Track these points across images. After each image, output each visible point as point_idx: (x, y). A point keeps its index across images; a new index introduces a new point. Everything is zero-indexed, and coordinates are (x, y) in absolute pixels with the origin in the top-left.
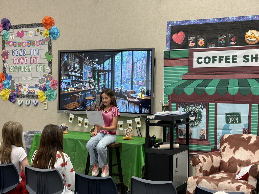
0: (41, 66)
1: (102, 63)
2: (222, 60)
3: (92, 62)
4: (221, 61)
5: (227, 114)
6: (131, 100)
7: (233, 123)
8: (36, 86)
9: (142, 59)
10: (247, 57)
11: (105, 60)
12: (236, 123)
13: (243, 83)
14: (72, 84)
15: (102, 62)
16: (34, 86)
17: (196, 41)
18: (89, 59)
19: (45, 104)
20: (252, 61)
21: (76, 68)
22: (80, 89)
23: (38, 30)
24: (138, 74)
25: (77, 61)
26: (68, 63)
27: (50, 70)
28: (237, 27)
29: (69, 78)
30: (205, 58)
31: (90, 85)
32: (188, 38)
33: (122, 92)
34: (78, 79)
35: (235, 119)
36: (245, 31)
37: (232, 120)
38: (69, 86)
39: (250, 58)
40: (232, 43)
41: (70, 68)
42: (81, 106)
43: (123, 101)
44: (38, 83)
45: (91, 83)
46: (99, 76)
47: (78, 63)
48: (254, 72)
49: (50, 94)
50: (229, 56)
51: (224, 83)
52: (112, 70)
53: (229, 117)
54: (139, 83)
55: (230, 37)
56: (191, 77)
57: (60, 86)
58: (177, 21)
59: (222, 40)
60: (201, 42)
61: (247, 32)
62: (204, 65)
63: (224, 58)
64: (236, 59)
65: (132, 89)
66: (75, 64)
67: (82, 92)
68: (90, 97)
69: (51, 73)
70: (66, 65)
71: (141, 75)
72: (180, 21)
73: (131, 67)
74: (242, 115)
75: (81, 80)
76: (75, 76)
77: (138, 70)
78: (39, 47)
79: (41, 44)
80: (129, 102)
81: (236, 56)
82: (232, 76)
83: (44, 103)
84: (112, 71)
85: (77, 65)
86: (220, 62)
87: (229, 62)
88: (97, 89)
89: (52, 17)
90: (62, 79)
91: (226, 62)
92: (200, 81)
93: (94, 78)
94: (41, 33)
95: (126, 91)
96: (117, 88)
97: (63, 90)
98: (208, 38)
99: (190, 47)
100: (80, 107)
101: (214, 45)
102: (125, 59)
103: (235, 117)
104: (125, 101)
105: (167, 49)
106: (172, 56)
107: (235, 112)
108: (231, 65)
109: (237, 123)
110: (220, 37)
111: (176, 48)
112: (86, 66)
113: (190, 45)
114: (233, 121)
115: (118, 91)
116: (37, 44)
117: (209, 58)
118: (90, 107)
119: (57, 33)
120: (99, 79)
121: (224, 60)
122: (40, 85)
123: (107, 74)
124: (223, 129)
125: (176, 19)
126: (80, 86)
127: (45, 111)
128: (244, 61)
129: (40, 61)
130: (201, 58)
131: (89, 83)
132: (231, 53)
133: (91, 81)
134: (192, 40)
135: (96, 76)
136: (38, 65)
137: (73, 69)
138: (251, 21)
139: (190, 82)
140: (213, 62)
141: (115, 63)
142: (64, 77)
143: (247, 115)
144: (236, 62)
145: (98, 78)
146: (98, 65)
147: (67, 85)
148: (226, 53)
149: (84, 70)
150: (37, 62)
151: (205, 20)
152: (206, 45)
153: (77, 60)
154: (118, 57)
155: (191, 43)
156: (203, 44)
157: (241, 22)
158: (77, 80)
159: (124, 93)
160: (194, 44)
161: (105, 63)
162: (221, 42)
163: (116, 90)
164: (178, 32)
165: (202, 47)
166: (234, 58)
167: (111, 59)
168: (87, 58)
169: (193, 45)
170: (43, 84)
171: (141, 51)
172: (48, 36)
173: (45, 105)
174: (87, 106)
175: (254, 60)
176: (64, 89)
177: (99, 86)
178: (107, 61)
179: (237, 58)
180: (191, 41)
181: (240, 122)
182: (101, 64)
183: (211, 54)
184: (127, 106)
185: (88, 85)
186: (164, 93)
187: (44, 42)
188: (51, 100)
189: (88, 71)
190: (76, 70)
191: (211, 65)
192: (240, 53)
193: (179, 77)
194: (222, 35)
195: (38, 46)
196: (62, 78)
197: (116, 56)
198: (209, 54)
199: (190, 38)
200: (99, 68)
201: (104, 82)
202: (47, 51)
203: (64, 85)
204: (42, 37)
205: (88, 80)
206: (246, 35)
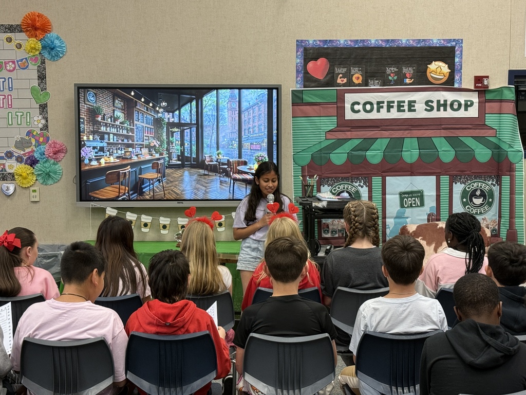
0: (19, 114)
1: (176, 110)
2: (392, 107)
3: (154, 107)
4: (391, 109)
5: (401, 194)
6: (238, 176)
7: (411, 206)
8: (9, 155)
9: (258, 104)
10: (430, 104)
11: (181, 104)
12: (416, 207)
13: (425, 144)
14: (108, 151)
15: (176, 108)
16: (3, 155)
17: (348, 75)
18: (147, 102)
19: (34, 191)
20: (438, 110)
21: (116, 119)
22: (127, 159)
23: (9, 40)
24: (251, 130)
25: (119, 106)
26: (98, 108)
27: (43, 122)
28: (415, 56)
29: (102, 138)
30: (365, 104)
31: (150, 151)
32: (334, 70)
33: (219, 163)
34: (123, 141)
35: (415, 200)
36: (427, 62)
37: (409, 203)
38: (102, 154)
39: (435, 105)
40: (408, 81)
41: (103, 118)
42: (131, 193)
43: (222, 179)
44: (13, 149)
45: (152, 147)
46: (170, 134)
47: (122, 110)
48: (443, 126)
49: (48, 170)
50: (404, 102)
51: (397, 144)
52: (197, 123)
53: (405, 197)
54: (254, 147)
55: (405, 70)
56: (341, 135)
57: (80, 153)
58: (314, 41)
59: (392, 75)
60: (357, 78)
61: (430, 64)
62: (362, 116)
63: (396, 104)
64: (414, 106)
65: (240, 157)
66: (114, 111)
67: (133, 165)
68: (151, 175)
69: (46, 127)
70: (93, 113)
71: (257, 132)
72: (319, 41)
73: (237, 118)
74: (425, 194)
75: (130, 142)
76: (114, 134)
77: (251, 123)
78: (13, 75)
79: (17, 67)
80: (235, 180)
81: (415, 102)
82: (408, 133)
83: (32, 189)
84: (199, 125)
85: (118, 113)
86: (389, 111)
87: (404, 111)
88: (167, 159)
89: (45, 13)
90: (84, 141)
91: (399, 110)
92: (357, 142)
93: (158, 138)
94: (19, 46)
95: (228, 160)
96: (210, 156)
97: (87, 161)
98: (369, 71)
99: (339, 85)
100: (128, 193)
101: (378, 83)
102: (223, 103)
103: (415, 197)
104: (227, 179)
105: (299, 87)
106: (307, 98)
107: (415, 189)
108: (407, 115)
109: (418, 206)
110: (388, 71)
111: (313, 85)
112: (140, 115)
113: (339, 81)
114: (411, 204)
115: (212, 161)
116: (8, 68)
117: (371, 104)
118: (152, 194)
119: (60, 47)
120: (171, 139)
121: (396, 108)
122: (18, 152)
123: (188, 131)
124: (396, 218)
125: (314, 36)
126: (128, 154)
127: (33, 205)
128: (426, 110)
129: (16, 104)
130: (358, 103)
131: (149, 147)
132: (407, 97)
133: (152, 145)
134: (341, 73)
135: (165, 134)
136: (13, 111)
137: (109, 120)
138: (436, 48)
139: (341, 142)
140: (378, 111)
141: (204, 111)
142: (88, 137)
143: (435, 194)
144: (415, 110)
145: (168, 138)
146: (166, 114)
147: (96, 153)
148: (398, 96)
149: (135, 122)
150: (10, 106)
151: (363, 41)
152: (366, 83)
153: (119, 103)
154: (209, 100)
155: (341, 78)
156: (360, 81)
157: (421, 48)
158: (120, 141)
159: (224, 164)
160: (345, 80)
161: (183, 110)
162: (390, 78)
163: (208, 159)
164: (316, 59)
165: (359, 85)
166: (411, 104)
167: (194, 103)
168: (143, 100)
169: (344, 82)
170: (28, 150)
171: (255, 90)
172: (37, 53)
173: (34, 194)
174: (144, 192)
175: (442, 108)
176: (90, 160)
177: (170, 154)
178: (187, 107)
179: (416, 105)
180: (341, 75)
181: (422, 204)
182: (173, 112)
183: (374, 97)
184: (232, 188)
185: (145, 151)
186: (293, 163)
187: (26, 64)
188: (50, 182)
189: (144, 125)
190: (118, 123)
191: (374, 115)
192: (420, 97)
193: (321, 134)
194: (391, 67)
195: (10, 71)
196: (85, 138)
197: (205, 98)
198: (372, 97)
199: (337, 70)
200: (169, 119)
201: (182, 144)
202: (35, 83)
203: (88, 153)
204: (21, 54)
205: (146, 143)
206: (428, 69)
